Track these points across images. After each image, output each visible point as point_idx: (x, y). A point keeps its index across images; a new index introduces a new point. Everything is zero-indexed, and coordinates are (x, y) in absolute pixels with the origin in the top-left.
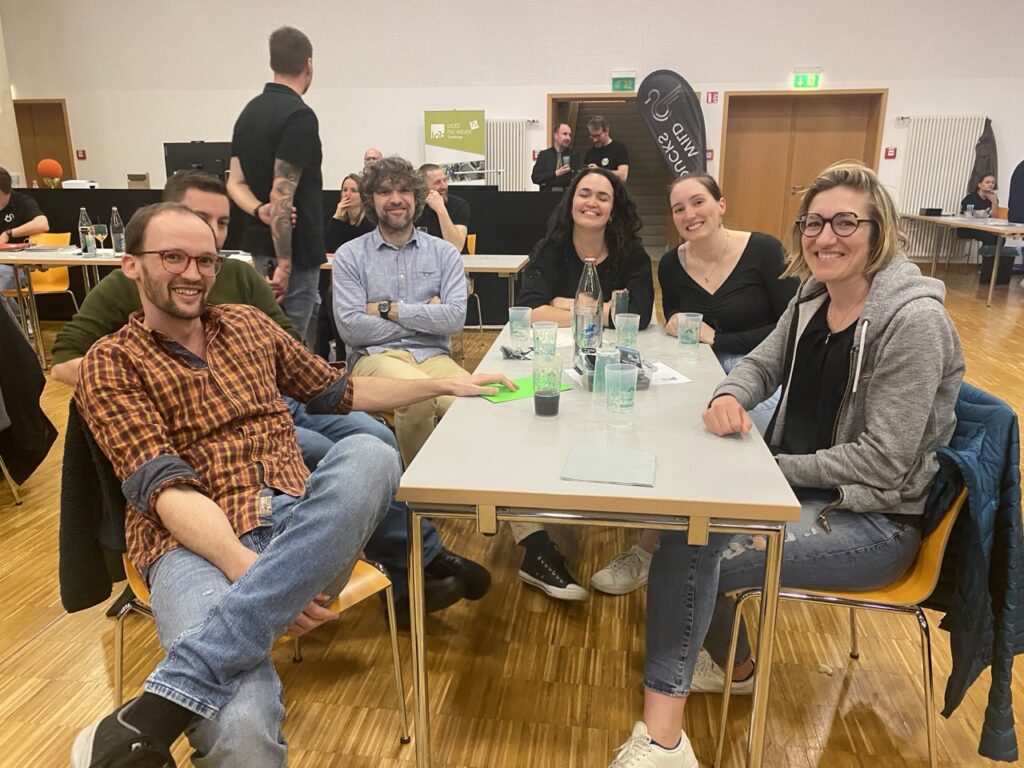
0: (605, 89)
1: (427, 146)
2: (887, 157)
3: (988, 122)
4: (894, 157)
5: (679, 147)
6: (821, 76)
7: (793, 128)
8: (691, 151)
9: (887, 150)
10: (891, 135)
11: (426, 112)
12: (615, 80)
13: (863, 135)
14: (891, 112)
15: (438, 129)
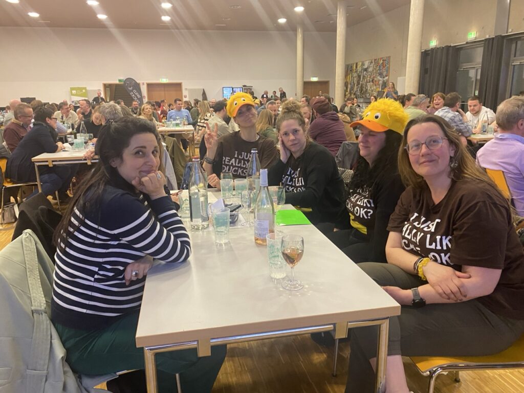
0: (117, 82)
1: (72, 96)
3: (203, 89)
5: (136, 96)
6: (167, 79)
7: (165, 91)
8: (139, 97)
9: (184, 96)
10: (185, 93)
11: (71, 88)
12: (120, 80)
13: (179, 92)
14: (184, 87)
15: (74, 92)
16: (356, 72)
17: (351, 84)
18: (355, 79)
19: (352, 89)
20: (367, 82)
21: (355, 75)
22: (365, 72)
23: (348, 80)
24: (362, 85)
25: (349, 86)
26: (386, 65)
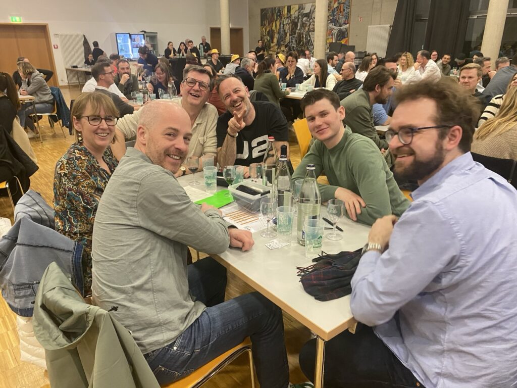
2: (55, 48)
3: (84, 36)
4: (57, 48)
6: (21, 18)
7: (16, 37)
9: (54, 46)
10: (54, 41)
13: (44, 40)
14: (52, 31)
16: (289, 17)
17: (279, 33)
18: (288, 27)
19: (282, 39)
20: (309, 31)
21: (286, 21)
22: (305, 19)
23: (274, 28)
24: (300, 34)
25: (276, 36)
26: (344, 10)
